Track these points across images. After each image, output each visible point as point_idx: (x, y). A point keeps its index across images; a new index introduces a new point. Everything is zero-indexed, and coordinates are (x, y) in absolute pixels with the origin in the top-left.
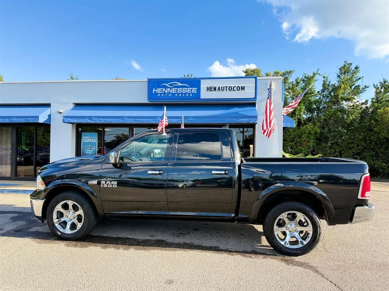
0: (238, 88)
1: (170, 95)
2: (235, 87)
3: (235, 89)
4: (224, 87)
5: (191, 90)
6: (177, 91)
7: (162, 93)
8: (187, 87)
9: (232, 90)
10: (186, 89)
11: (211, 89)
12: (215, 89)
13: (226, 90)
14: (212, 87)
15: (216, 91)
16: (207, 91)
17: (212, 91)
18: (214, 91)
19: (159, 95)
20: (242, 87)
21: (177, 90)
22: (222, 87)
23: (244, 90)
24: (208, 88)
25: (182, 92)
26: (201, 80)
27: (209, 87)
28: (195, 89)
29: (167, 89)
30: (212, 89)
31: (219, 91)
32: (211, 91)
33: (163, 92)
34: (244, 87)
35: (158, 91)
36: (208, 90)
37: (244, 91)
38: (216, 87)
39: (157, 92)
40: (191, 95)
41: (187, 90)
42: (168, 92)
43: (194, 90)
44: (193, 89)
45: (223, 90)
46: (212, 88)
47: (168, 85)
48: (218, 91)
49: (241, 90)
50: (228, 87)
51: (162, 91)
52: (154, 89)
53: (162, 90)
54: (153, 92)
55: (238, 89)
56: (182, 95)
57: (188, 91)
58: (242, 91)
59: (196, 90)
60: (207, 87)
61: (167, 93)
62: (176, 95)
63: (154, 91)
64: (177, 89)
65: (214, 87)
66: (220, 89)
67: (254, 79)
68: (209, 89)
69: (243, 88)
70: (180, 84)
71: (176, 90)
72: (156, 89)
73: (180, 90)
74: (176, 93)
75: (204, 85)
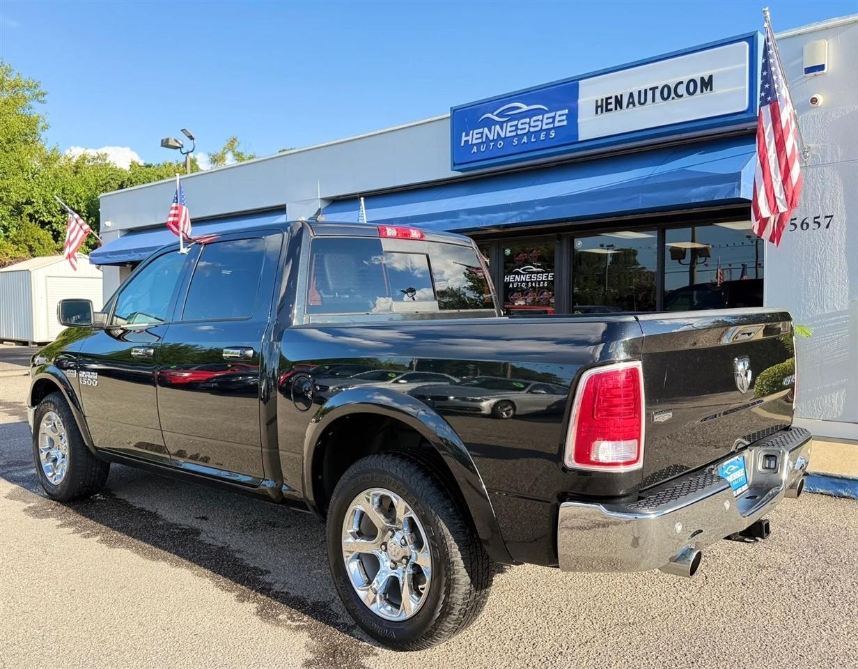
0: (692, 85)
1: (500, 144)
2: (682, 83)
3: (682, 90)
4: (646, 91)
5: (551, 120)
6: (517, 129)
7: (482, 143)
8: (542, 112)
9: (673, 95)
10: (540, 117)
11: (608, 104)
12: (619, 102)
13: (653, 101)
14: (611, 98)
15: (621, 108)
16: (597, 112)
17: (611, 110)
18: (616, 109)
19: (475, 149)
20: (702, 79)
21: (517, 125)
22: (640, 92)
23: (711, 90)
24: (599, 104)
25: (529, 131)
26: (580, 82)
27: (602, 100)
28: (563, 115)
29: (493, 127)
30: (611, 103)
31: (631, 106)
32: (608, 110)
33: (484, 140)
34: (711, 77)
35: (474, 139)
36: (599, 109)
37: (712, 93)
38: (621, 96)
39: (470, 143)
40: (553, 134)
41: (542, 121)
42: (495, 138)
43: (561, 118)
44: (557, 116)
45: (642, 101)
46: (609, 101)
47: (496, 115)
48: (627, 107)
49: (702, 91)
50: (657, 88)
51: (482, 137)
52: (464, 134)
53: (482, 133)
54: (462, 144)
55: (692, 89)
56: (529, 139)
57: (544, 123)
58: (702, 95)
59: (564, 117)
60: (597, 101)
61: (493, 140)
62: (515, 140)
63: (465, 141)
64: (516, 122)
65: (616, 97)
66: (633, 100)
67: (746, 45)
68: (602, 106)
69: (707, 84)
70: (525, 108)
71: (514, 128)
72: (467, 135)
73: (524, 126)
74: (515, 136)
75: (589, 95)
